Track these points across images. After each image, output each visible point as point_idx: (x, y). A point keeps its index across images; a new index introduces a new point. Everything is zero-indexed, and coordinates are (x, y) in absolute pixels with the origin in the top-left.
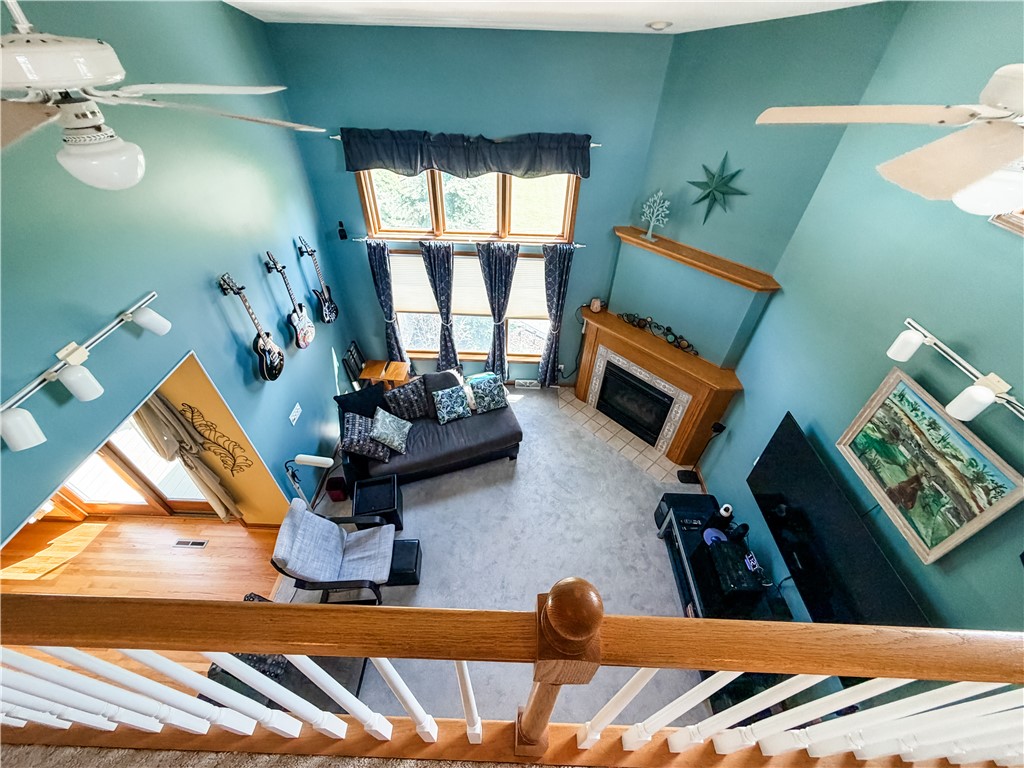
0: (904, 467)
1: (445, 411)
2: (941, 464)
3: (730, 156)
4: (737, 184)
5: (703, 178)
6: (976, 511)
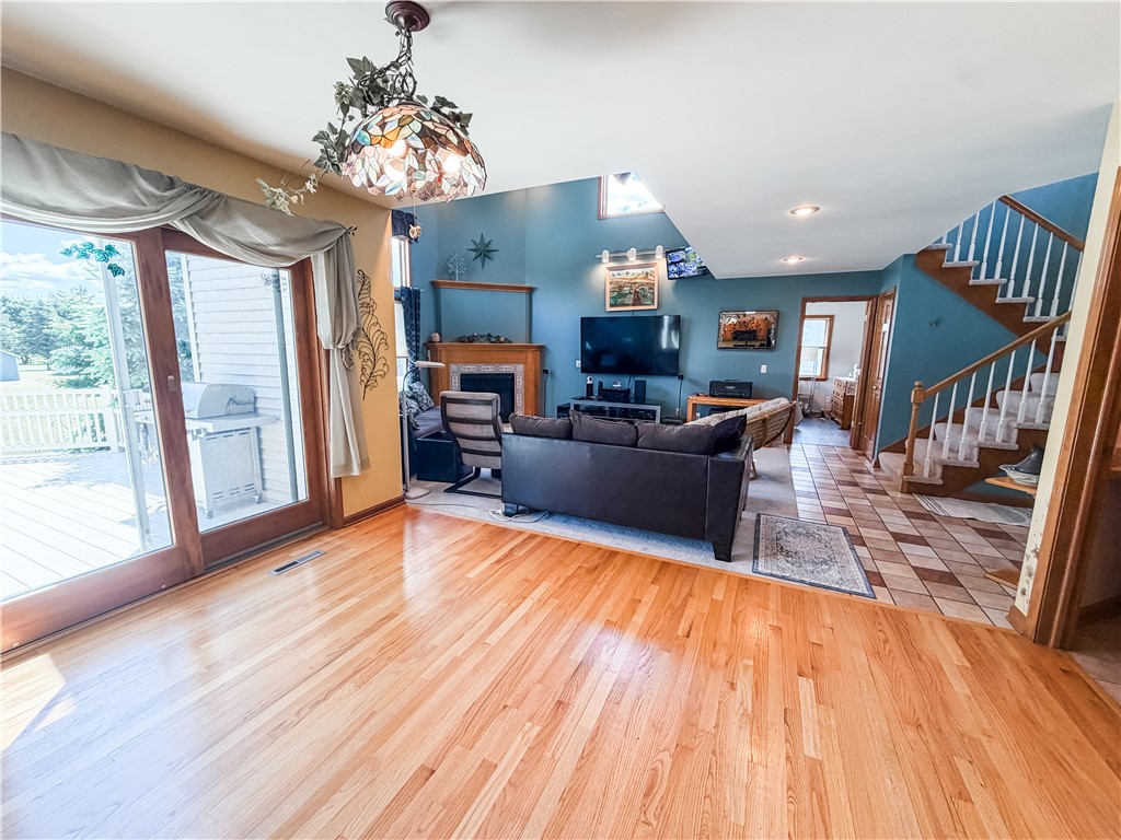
0: (630, 293)
2: (637, 281)
3: (484, 234)
4: (492, 247)
5: (474, 247)
6: (653, 282)
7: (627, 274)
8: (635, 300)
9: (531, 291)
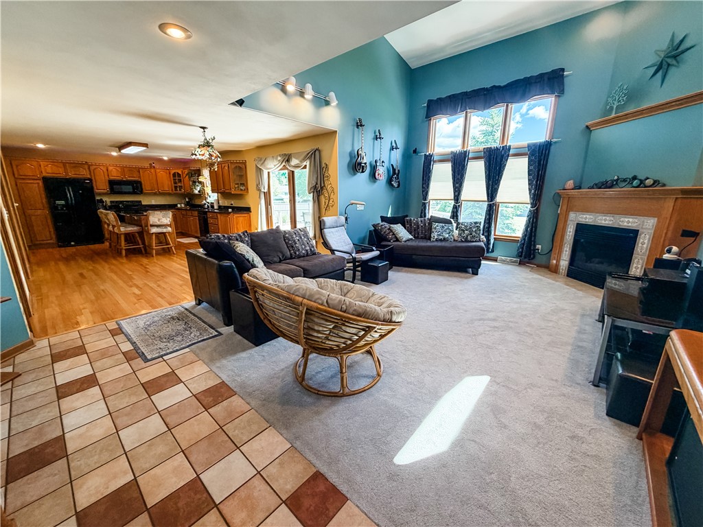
1: (436, 234)
4: (686, 44)
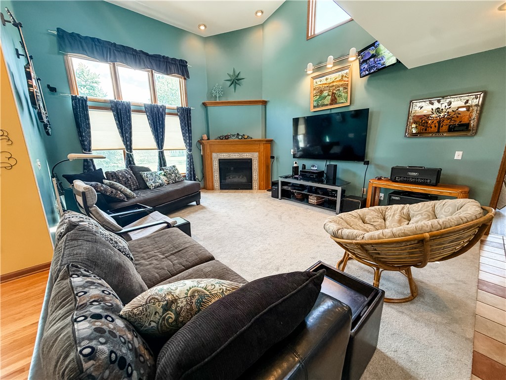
0: (329, 95)
1: (151, 182)
2: (334, 84)
3: (235, 69)
4: (240, 77)
5: (229, 78)
6: (347, 82)
7: (327, 79)
8: (332, 100)
9: (265, 103)
